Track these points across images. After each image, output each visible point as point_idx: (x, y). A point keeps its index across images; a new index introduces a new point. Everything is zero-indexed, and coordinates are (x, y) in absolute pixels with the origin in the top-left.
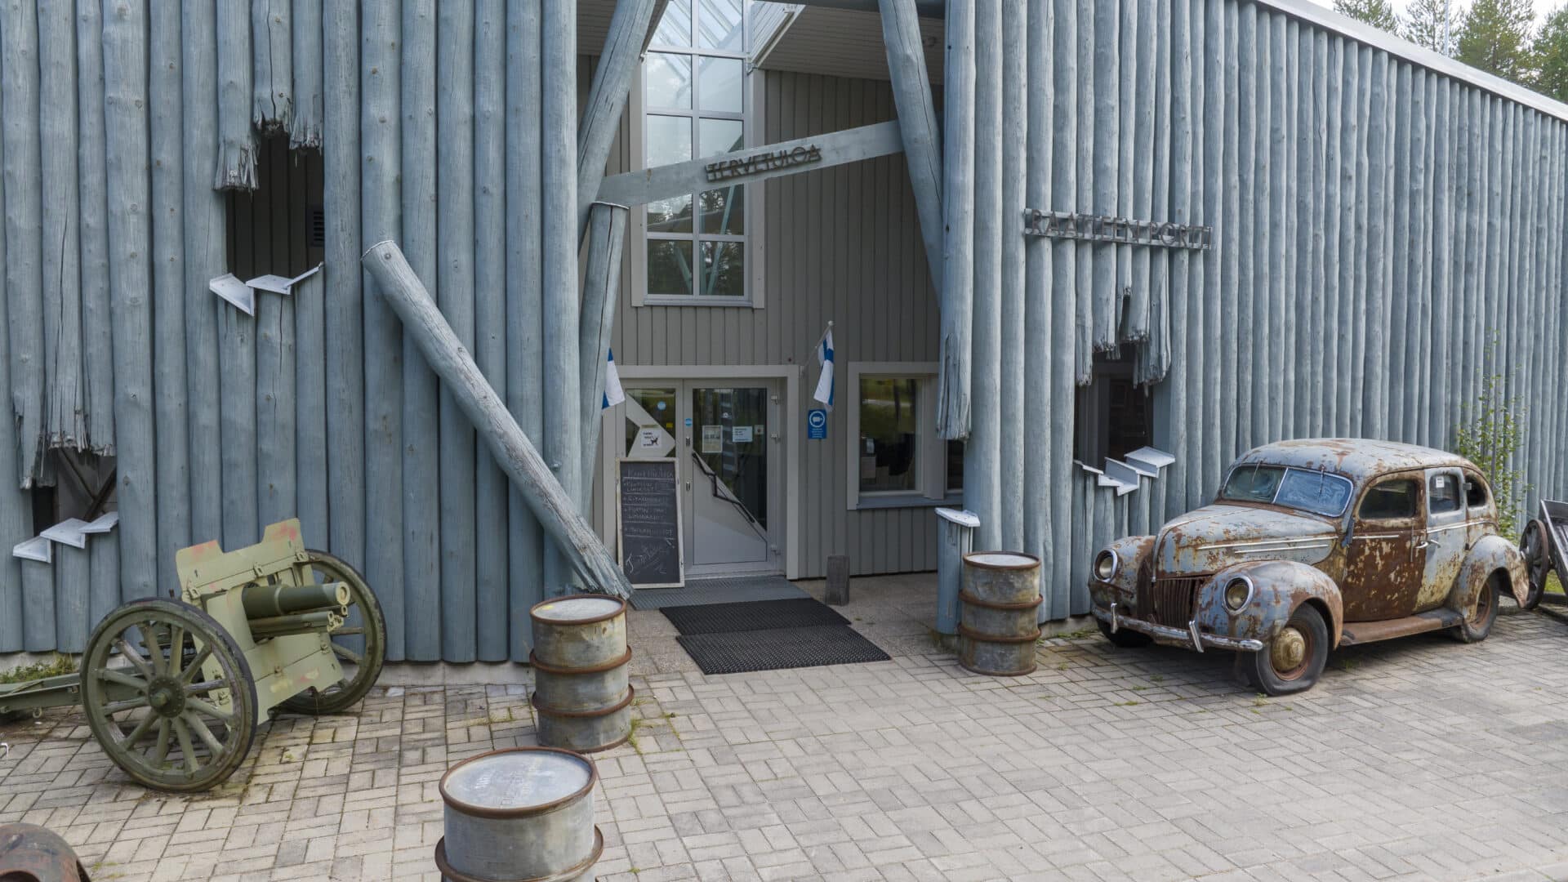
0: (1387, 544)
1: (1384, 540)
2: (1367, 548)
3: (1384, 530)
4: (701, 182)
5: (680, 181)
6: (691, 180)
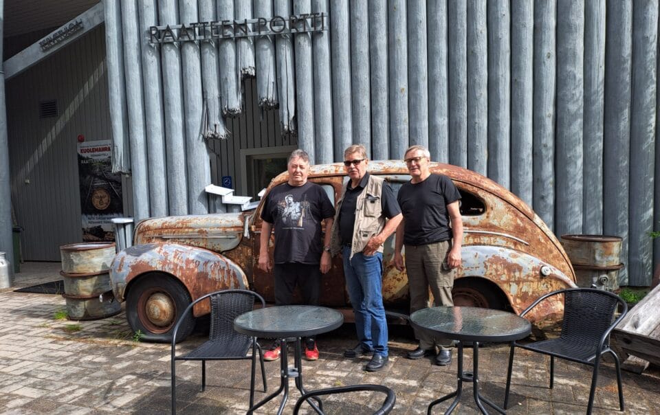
4: (40, 53)
5: (33, 54)
6: (37, 53)
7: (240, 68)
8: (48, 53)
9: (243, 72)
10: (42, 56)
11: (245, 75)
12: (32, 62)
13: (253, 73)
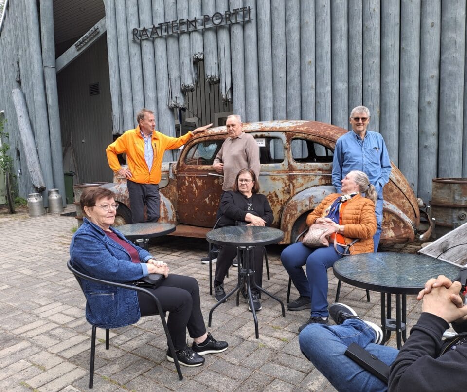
0: (200, 180)
1: (197, 177)
2: (186, 181)
3: (197, 171)
4: (76, 52)
5: (72, 53)
6: (74, 52)
7: (192, 54)
8: (81, 51)
9: (194, 57)
10: (77, 53)
11: (196, 59)
12: (71, 58)
13: (202, 57)
